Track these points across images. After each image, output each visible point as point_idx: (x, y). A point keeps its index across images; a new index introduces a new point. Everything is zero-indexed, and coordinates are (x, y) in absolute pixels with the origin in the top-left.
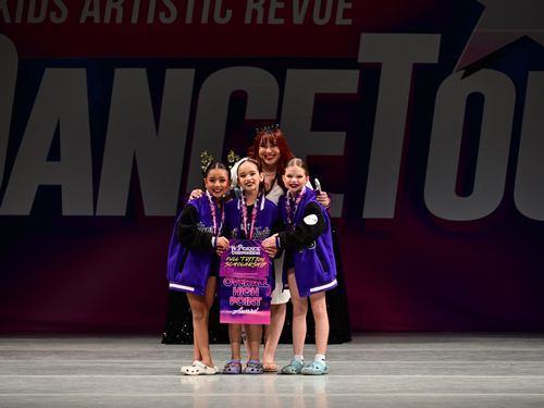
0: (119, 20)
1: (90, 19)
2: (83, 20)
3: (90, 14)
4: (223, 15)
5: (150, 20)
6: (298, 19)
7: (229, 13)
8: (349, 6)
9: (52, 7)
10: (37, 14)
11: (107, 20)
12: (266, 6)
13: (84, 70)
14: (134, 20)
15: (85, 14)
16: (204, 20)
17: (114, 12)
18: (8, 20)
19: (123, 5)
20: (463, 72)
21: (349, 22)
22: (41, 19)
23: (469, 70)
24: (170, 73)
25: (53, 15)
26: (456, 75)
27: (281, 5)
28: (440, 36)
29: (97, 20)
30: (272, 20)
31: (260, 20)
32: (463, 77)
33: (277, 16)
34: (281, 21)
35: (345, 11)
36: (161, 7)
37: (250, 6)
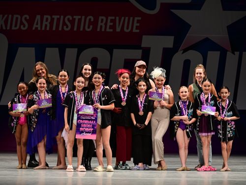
0: (48, 29)
1: (37, 28)
2: (34, 29)
3: (37, 26)
4: (89, 28)
5: (60, 29)
6: (118, 29)
7: (91, 27)
8: (138, 24)
9: (22, 23)
10: (16, 26)
11: (43, 29)
12: (106, 24)
13: (34, 48)
14: (54, 29)
15: (35, 26)
16: (81, 29)
17: (46, 25)
18: (4, 28)
19: (49, 23)
20: (182, 51)
21: (138, 31)
22: (17, 28)
23: (185, 51)
24: (67, 50)
25: (22, 26)
26: (180, 52)
27: (112, 24)
28: (173, 37)
29: (39, 29)
30: (108, 30)
31: (103, 30)
32: (183, 53)
33: (110, 28)
34: (111, 30)
35: (137, 27)
36: (64, 24)
37: (100, 24)
